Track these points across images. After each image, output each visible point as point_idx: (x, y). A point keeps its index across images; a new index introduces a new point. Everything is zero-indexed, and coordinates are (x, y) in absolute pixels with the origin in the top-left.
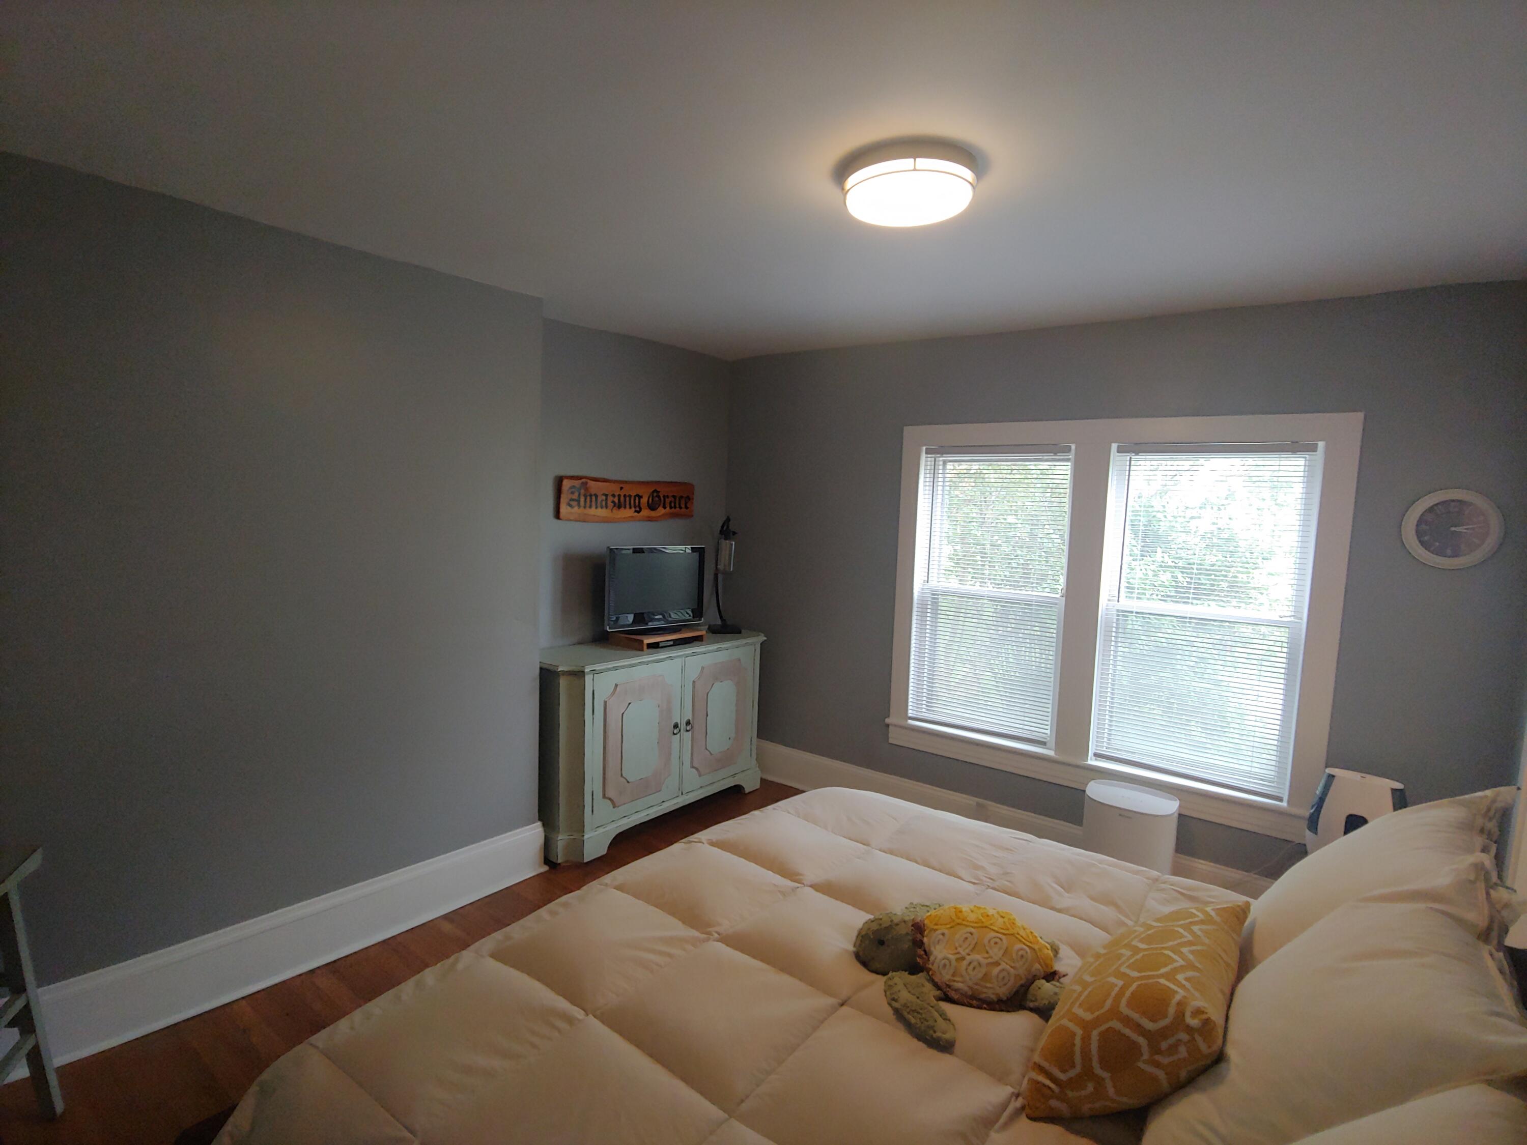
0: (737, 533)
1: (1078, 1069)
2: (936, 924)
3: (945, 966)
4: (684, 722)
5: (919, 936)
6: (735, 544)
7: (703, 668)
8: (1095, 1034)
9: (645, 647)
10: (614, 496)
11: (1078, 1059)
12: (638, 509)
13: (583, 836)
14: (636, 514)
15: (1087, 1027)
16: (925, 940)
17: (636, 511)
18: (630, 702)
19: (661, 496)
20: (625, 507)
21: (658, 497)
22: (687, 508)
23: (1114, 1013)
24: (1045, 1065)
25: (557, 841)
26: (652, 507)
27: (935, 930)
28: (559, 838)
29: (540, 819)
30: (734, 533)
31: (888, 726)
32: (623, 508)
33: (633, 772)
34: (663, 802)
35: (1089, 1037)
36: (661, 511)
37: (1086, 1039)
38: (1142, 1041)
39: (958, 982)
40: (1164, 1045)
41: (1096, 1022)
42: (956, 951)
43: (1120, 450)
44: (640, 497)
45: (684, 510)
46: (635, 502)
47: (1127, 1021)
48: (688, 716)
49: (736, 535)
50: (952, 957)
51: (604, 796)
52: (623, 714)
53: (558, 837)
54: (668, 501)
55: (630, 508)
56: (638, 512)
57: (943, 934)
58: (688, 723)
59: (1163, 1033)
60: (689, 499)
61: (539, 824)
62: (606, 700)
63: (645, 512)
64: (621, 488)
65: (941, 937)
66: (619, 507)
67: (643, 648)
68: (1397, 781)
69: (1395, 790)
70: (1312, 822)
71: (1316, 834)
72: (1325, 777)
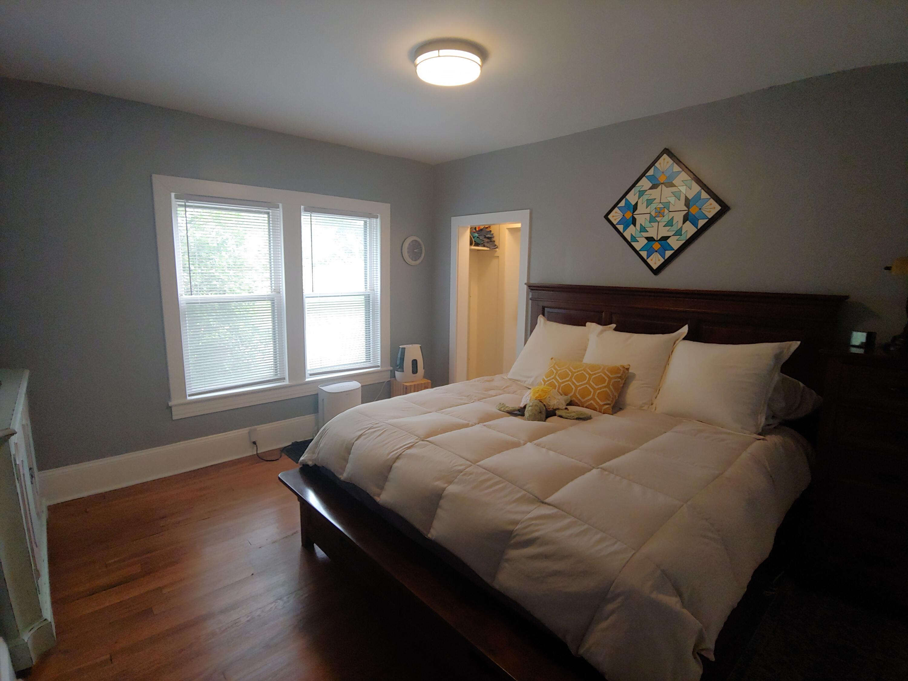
11: (611, 395)
13: (46, 619)
25: (26, 642)
28: (24, 639)
31: (171, 407)
43: (306, 210)
59: (622, 374)
68: (420, 344)
69: (420, 347)
70: (401, 367)
71: (403, 371)
72: (400, 350)
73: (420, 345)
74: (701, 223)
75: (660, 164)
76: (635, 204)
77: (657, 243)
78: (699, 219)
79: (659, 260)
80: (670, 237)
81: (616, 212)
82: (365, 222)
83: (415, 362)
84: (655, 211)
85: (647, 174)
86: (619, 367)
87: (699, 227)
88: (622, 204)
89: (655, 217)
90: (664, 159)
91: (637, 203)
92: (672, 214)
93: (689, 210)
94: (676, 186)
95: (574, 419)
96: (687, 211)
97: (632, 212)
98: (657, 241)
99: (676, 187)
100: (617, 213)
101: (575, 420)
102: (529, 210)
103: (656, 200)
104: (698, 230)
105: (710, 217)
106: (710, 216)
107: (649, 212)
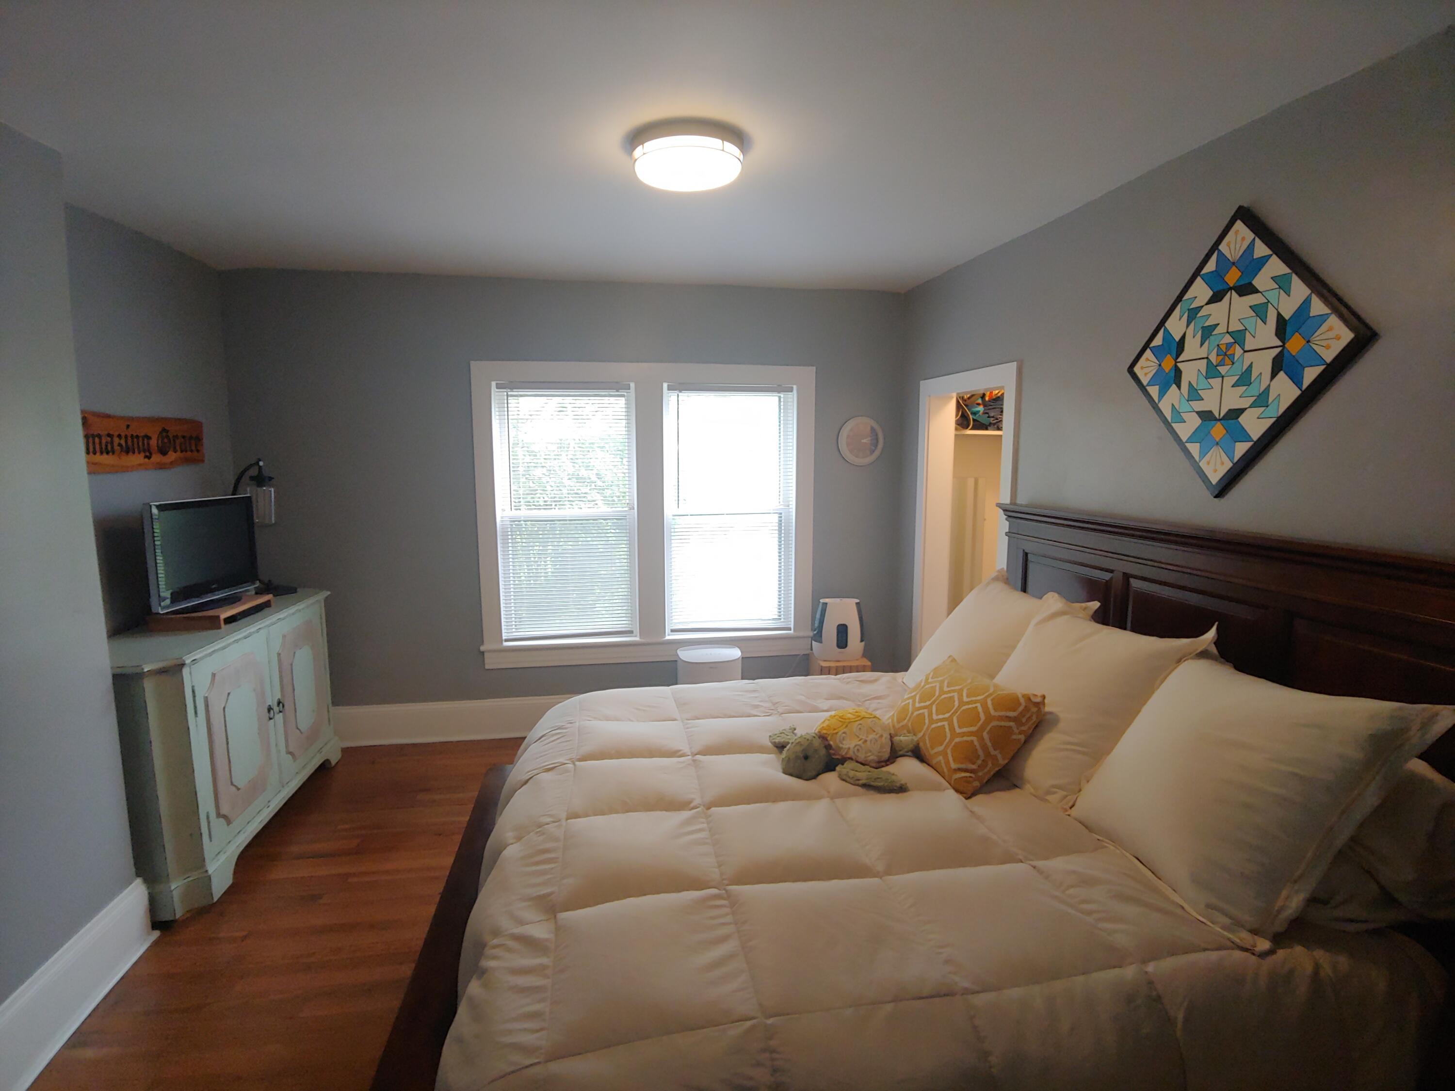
0: (273, 478)
1: (982, 757)
2: (835, 729)
3: (858, 750)
4: (276, 704)
5: (827, 742)
6: (274, 491)
7: (284, 636)
8: (985, 735)
9: (222, 622)
10: (119, 436)
11: (980, 752)
12: (148, 454)
13: (207, 871)
14: (146, 460)
15: (978, 734)
16: (831, 743)
17: (146, 457)
18: (229, 692)
19: (171, 436)
20: (134, 453)
21: (167, 437)
22: (198, 451)
23: (989, 718)
24: (963, 766)
25: (172, 891)
26: (163, 452)
27: (837, 733)
28: (173, 888)
29: (138, 875)
30: (271, 479)
31: (483, 653)
32: (131, 453)
33: (242, 778)
34: (269, 802)
35: (983, 739)
36: (172, 456)
37: (981, 739)
38: (1012, 724)
39: (869, 756)
40: (1024, 720)
41: (982, 728)
42: (859, 739)
43: (670, 388)
44: (149, 438)
45: (195, 453)
46: (143, 444)
47: (1000, 718)
48: (278, 696)
49: (273, 480)
50: (860, 743)
51: (219, 815)
52: (224, 708)
53: (170, 887)
54: (178, 442)
55: (139, 453)
56: (149, 458)
57: (844, 733)
58: (279, 703)
59: (1022, 714)
60: (198, 439)
61: (139, 881)
62: (206, 695)
63: (156, 458)
64: (128, 426)
65: (844, 735)
66: (127, 452)
67: (220, 624)
68: (857, 598)
69: (857, 604)
70: (818, 636)
71: (821, 642)
72: (821, 605)
73: (858, 601)
74: (1310, 375)
75: (1228, 245)
76: (1180, 340)
77: (1219, 423)
78: (1305, 366)
79: (1223, 463)
80: (1246, 409)
81: (1147, 359)
82: (780, 398)
83: (842, 631)
84: (1217, 352)
85: (1204, 271)
86: (1020, 696)
87: (1305, 386)
88: (1158, 341)
89: (1217, 366)
90: (1237, 232)
91: (1183, 337)
92: (1249, 358)
93: (1283, 346)
94: (1260, 292)
95: (858, 785)
96: (1280, 349)
97: (1174, 356)
98: (1219, 420)
99: (1260, 294)
100: (1149, 360)
101: (860, 788)
102: (1015, 363)
103: (1219, 327)
104: (1304, 393)
105: (1329, 360)
106: (1329, 356)
107: (1206, 356)
